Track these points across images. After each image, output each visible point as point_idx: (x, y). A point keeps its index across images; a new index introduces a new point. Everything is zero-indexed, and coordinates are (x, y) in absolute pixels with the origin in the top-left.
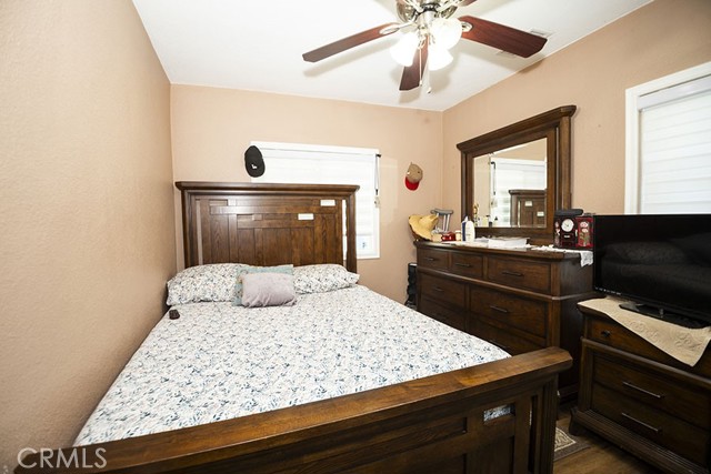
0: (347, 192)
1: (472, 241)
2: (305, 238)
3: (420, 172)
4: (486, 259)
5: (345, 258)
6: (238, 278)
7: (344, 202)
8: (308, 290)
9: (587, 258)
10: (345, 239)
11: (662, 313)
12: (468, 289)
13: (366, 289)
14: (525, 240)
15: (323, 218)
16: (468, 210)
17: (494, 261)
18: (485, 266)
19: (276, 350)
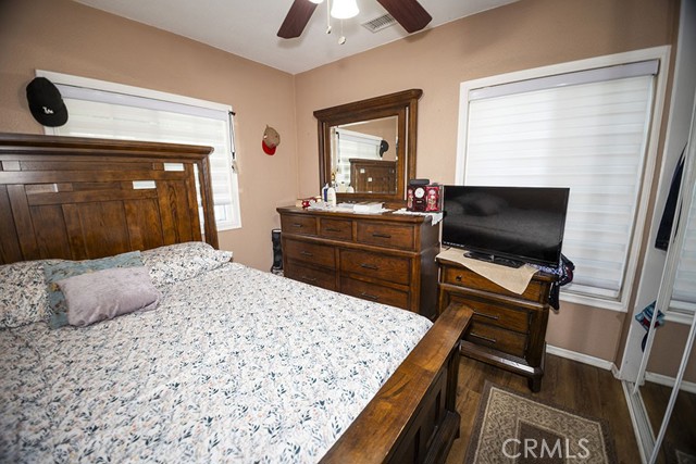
0: (199, 154)
1: (333, 207)
2: (146, 212)
3: (277, 136)
4: (355, 223)
5: (203, 232)
6: (48, 282)
7: (195, 166)
8: (169, 280)
9: (437, 218)
10: (201, 210)
11: (492, 257)
12: (337, 251)
13: (242, 267)
14: (381, 205)
15: (170, 186)
16: (326, 177)
17: (363, 225)
18: (355, 229)
19: (173, 397)
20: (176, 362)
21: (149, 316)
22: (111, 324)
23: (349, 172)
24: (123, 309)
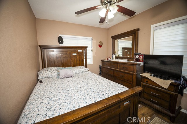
0: (85, 48)
1: (115, 60)
2: (74, 60)
3: (102, 43)
4: (119, 64)
5: (84, 64)
6: (58, 71)
7: (84, 50)
8: (76, 73)
9: (142, 64)
10: (84, 60)
12: (114, 71)
13: (90, 72)
14: (127, 60)
15: (79, 55)
16: (113, 52)
17: (121, 65)
18: (119, 66)
19: (71, 91)
20: (73, 86)
21: (71, 79)
22: (65, 79)
23: (122, 51)
24: (68, 77)
